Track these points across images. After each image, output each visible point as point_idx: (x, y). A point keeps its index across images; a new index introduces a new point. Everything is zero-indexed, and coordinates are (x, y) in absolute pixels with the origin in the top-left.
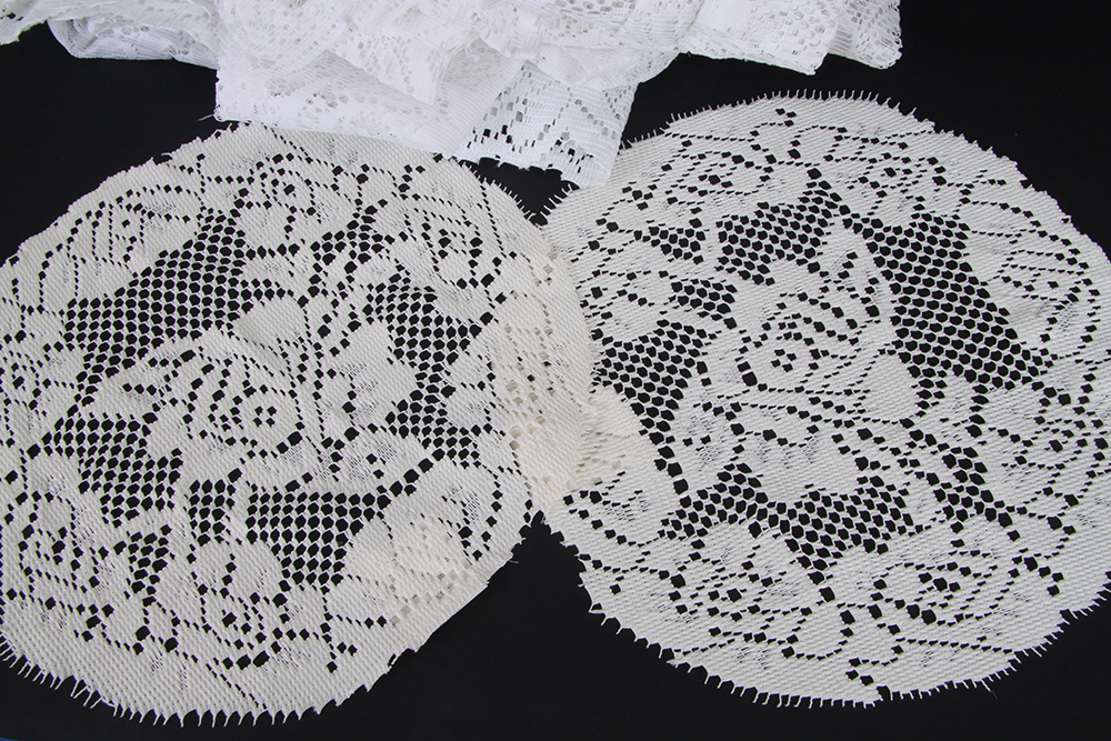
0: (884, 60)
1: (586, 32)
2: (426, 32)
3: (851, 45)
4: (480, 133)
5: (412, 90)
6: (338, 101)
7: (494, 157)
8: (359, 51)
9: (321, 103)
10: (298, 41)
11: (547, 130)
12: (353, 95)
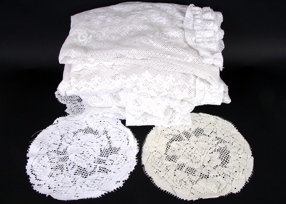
0: (229, 102)
1: (184, 104)
6: (147, 119)
8: (150, 111)
9: (144, 120)
10: (140, 111)
11: (180, 118)
12: (150, 118)
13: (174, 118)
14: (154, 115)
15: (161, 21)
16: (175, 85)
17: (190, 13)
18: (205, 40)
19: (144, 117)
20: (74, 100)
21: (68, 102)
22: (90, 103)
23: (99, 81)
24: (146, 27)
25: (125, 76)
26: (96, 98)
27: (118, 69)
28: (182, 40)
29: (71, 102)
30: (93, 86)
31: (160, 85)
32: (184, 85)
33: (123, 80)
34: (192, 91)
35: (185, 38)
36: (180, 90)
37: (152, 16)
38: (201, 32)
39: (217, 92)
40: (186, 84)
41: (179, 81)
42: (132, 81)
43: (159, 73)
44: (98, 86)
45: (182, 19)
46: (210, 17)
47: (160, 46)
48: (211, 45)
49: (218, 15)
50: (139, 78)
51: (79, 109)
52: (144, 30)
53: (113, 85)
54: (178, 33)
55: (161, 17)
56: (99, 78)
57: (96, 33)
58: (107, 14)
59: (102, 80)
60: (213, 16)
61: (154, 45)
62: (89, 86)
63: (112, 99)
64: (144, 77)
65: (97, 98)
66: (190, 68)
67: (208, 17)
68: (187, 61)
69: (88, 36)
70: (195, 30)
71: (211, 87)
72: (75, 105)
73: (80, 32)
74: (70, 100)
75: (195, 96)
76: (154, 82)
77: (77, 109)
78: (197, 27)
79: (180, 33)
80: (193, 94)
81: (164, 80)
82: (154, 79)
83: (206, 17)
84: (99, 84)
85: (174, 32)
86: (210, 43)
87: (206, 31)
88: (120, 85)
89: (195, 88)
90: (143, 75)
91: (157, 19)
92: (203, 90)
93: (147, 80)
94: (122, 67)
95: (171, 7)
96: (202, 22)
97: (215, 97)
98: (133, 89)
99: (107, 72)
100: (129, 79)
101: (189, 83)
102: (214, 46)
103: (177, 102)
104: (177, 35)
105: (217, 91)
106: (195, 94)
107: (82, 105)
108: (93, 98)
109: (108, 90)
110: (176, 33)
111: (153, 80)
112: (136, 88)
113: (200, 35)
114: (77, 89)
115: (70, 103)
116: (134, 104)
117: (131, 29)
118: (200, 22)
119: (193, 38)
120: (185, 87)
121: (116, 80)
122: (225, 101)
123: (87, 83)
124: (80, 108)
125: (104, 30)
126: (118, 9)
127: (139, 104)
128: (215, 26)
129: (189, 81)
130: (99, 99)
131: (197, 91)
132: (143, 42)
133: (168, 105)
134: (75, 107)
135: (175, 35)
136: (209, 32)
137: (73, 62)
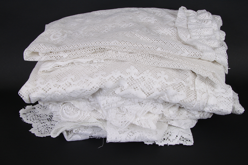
0: (242, 111)
1: (182, 114)
2: (151, 117)
3: (235, 108)
4: (163, 139)
5: (151, 127)
6: (134, 133)
7: (167, 144)
8: (138, 122)
9: (131, 134)
10: (125, 121)
11: (177, 136)
12: (138, 131)
13: (170, 135)
14: (144, 126)
15: (149, 21)
16: (169, 83)
17: (182, 13)
18: (203, 37)
19: (130, 130)
20: (43, 120)
21: (35, 121)
22: (62, 116)
23: (73, 80)
24: (131, 24)
25: (105, 73)
26: (69, 109)
27: (97, 66)
28: (175, 37)
29: (39, 121)
30: (64, 87)
31: (150, 83)
32: (181, 84)
33: (102, 77)
34: (191, 92)
35: (178, 36)
36: (176, 89)
37: (138, 17)
38: (197, 30)
39: (225, 96)
40: (183, 82)
41: (174, 80)
42: (114, 78)
43: (148, 69)
44: (70, 86)
45: (174, 20)
46: (206, 17)
47: (147, 40)
48: (210, 42)
49: (216, 18)
50: (122, 74)
51: (47, 128)
52: (129, 27)
53: (89, 83)
54: (169, 31)
55: (148, 17)
56: (73, 77)
57: (72, 33)
58: (86, 17)
59: (76, 79)
60: (210, 17)
61: (140, 38)
62: (60, 86)
63: (89, 108)
64: (129, 73)
65: (71, 108)
66: (187, 62)
67: (204, 17)
68: (183, 55)
69: (63, 35)
70: (190, 29)
71: (216, 90)
72: (43, 124)
73: (54, 32)
74: (38, 119)
75: (195, 99)
76: (141, 80)
77: (46, 129)
78: (192, 25)
79: (172, 31)
80: (193, 96)
81: (154, 77)
82: (142, 75)
83: (202, 18)
84: (72, 83)
85: (165, 30)
86: (210, 40)
87: (203, 29)
88: (98, 83)
89: (195, 90)
90: (128, 70)
91: (144, 19)
92: (205, 91)
93: (132, 78)
94: (102, 65)
95: (159, 10)
96: (198, 22)
97: (222, 102)
98: (115, 91)
99: (83, 70)
100: (110, 76)
101: (187, 82)
102: (215, 43)
103: (173, 111)
104: (169, 33)
105: (223, 95)
106: (195, 96)
107: (52, 125)
108: (66, 109)
109: (83, 91)
110: (166, 30)
111: (140, 76)
112: (119, 89)
113: (196, 33)
114: (45, 90)
115: (37, 122)
116: (118, 112)
117: (114, 27)
118: (195, 22)
119: (188, 36)
120: (182, 86)
121: (93, 78)
122: (235, 110)
123: (57, 83)
124: (49, 128)
125: (82, 29)
126: (99, 14)
127: (124, 113)
128: (213, 25)
129: (187, 79)
130: (74, 109)
131: (198, 93)
132: (127, 36)
133: (161, 113)
134: (43, 126)
135: (166, 33)
136: (207, 30)
137: (41, 58)
